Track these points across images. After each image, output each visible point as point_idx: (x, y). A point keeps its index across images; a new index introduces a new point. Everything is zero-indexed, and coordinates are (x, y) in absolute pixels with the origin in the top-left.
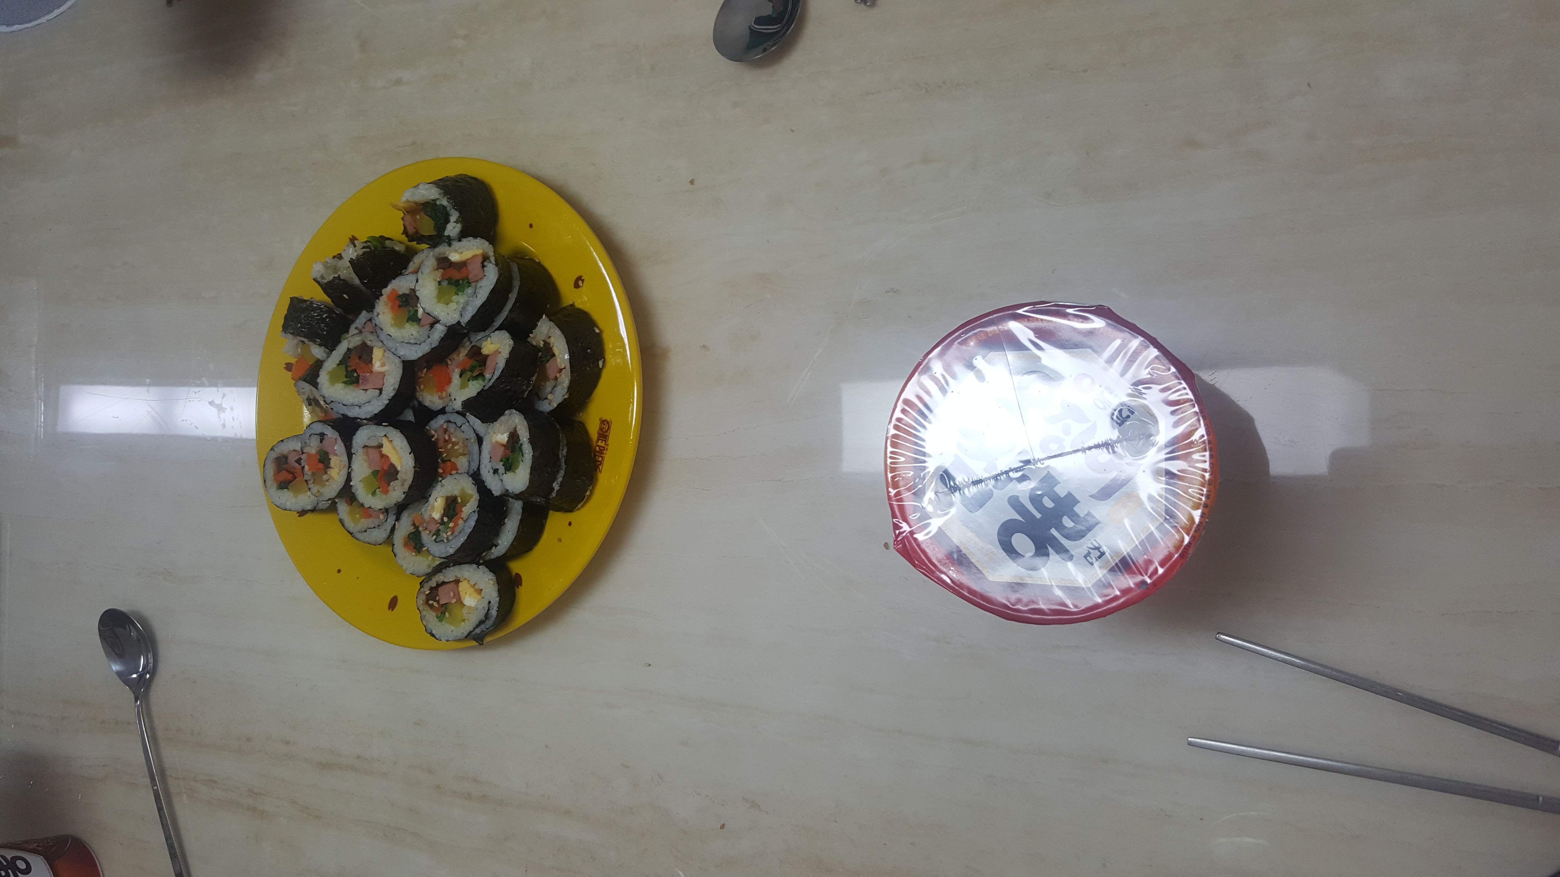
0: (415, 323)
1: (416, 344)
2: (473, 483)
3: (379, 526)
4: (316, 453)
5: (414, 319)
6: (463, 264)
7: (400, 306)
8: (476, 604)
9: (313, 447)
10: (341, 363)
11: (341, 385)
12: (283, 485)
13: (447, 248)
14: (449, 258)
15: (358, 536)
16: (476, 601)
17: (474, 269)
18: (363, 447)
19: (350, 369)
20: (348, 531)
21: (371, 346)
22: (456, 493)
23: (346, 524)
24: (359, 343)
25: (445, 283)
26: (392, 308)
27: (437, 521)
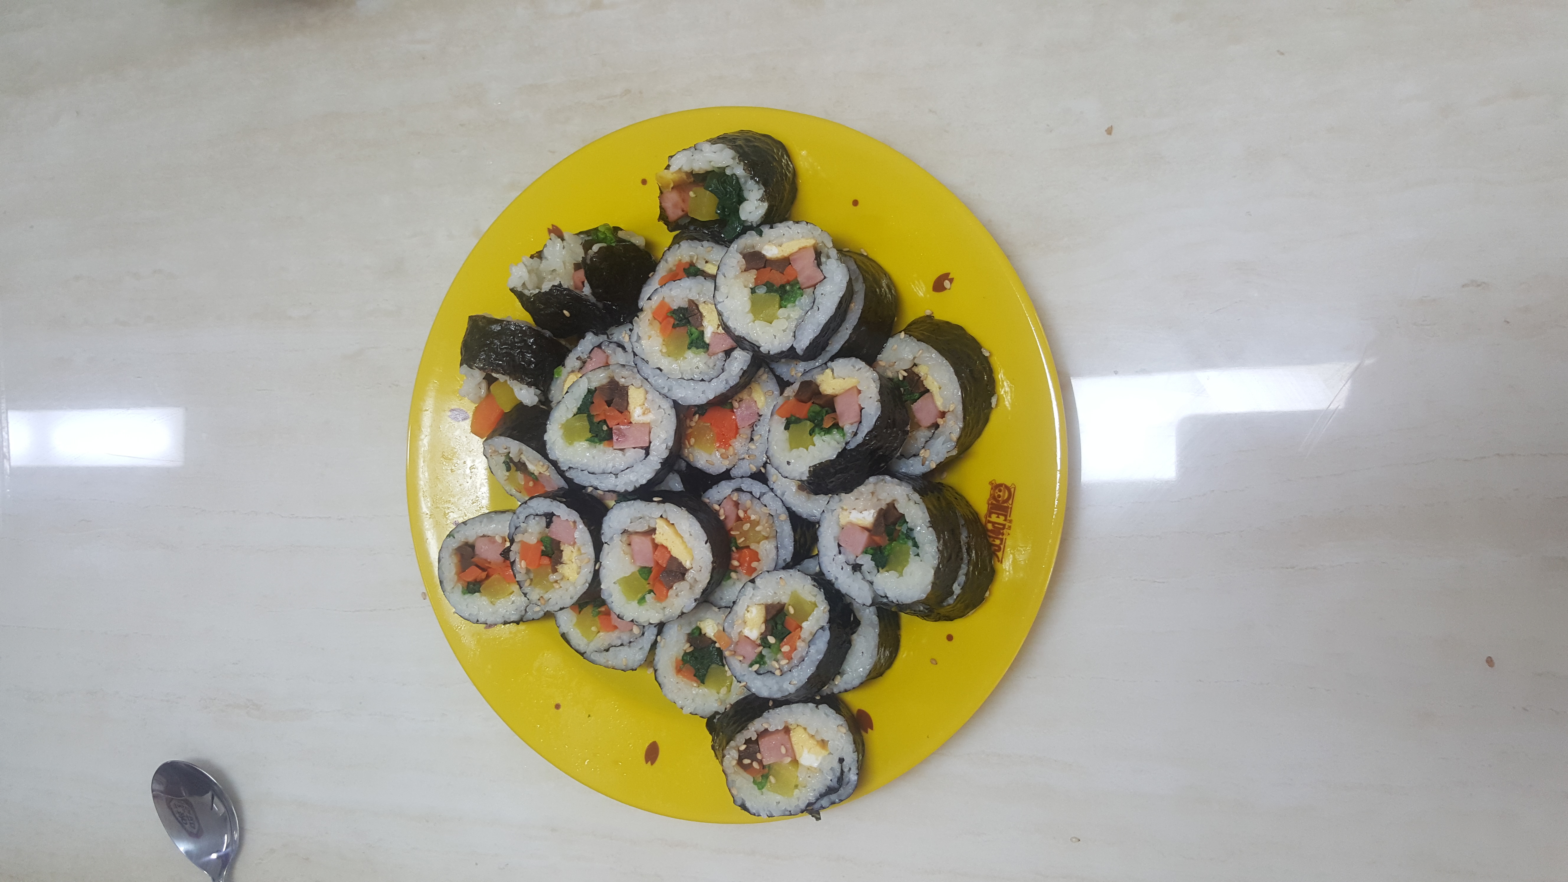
0: (702, 350)
1: (702, 380)
2: (814, 585)
3: (630, 642)
4: (538, 542)
5: (698, 343)
6: (785, 262)
7: (674, 326)
8: (821, 763)
9: (533, 532)
10: (580, 411)
11: (585, 444)
12: (473, 588)
13: (758, 238)
14: (764, 252)
15: (595, 657)
16: (820, 758)
17: (805, 269)
18: (621, 534)
19: (596, 420)
20: (577, 651)
21: (626, 385)
22: (785, 599)
23: (574, 642)
24: (605, 381)
25: (762, 291)
26: (663, 331)
27: (754, 642)
